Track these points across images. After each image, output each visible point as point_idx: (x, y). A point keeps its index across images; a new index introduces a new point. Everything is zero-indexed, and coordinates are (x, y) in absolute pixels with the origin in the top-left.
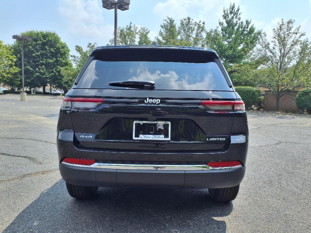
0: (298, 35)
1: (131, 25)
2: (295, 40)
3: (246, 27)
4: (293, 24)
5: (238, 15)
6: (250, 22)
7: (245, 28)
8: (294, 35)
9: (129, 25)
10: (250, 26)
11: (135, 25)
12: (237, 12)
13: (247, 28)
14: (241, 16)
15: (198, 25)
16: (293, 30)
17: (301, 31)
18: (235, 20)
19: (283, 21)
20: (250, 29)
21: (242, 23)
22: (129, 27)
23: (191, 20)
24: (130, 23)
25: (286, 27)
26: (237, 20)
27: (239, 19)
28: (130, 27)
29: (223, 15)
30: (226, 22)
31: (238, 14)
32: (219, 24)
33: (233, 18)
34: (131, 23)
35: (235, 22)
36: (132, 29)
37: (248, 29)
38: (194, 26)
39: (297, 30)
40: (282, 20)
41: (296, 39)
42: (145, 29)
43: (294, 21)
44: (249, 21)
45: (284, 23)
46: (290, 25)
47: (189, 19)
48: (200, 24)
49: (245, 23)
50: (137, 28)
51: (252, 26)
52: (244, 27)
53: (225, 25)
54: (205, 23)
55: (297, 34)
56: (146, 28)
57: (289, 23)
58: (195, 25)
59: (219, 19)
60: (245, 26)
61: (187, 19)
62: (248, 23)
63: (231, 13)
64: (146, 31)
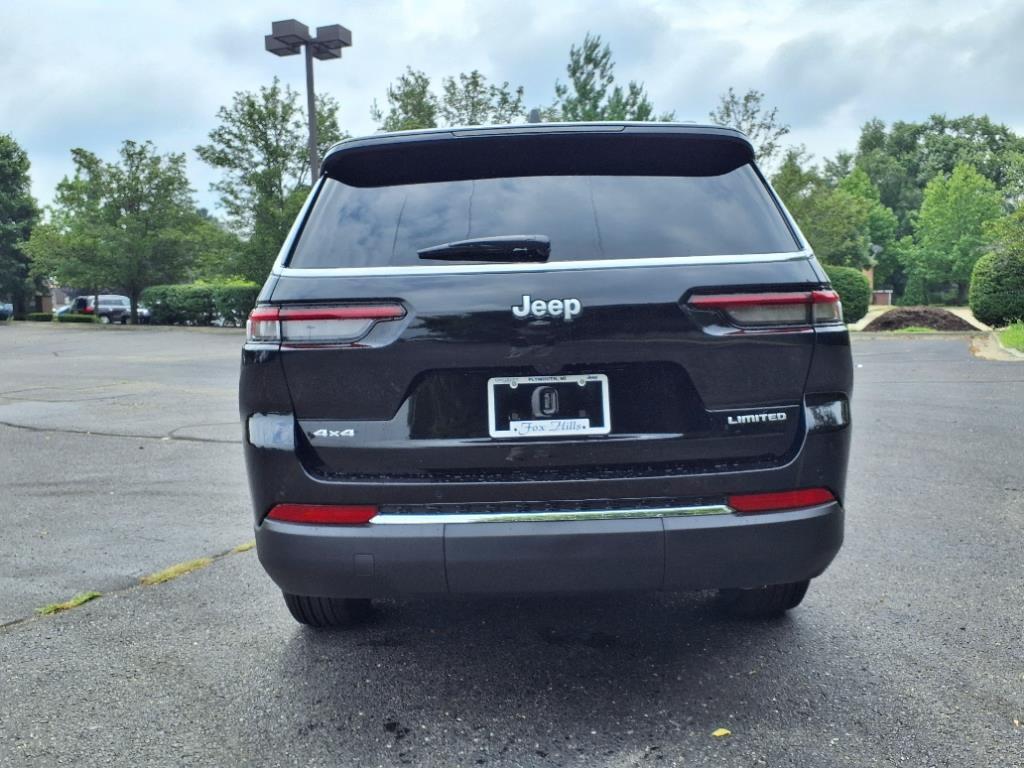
0: (774, 131)
1: (278, 85)
2: (766, 143)
3: (631, 101)
4: (760, 104)
5: (608, 66)
6: (641, 89)
7: (627, 104)
8: (763, 132)
9: (269, 86)
10: (640, 100)
11: (288, 87)
12: (604, 61)
13: (633, 104)
14: (615, 72)
15: (502, 93)
16: (759, 119)
17: (780, 121)
18: (597, 83)
19: (733, 92)
20: (640, 108)
21: (617, 91)
22: (268, 91)
23: (480, 81)
24: (273, 80)
25: (741, 109)
26: (605, 81)
27: (611, 79)
28: (274, 92)
29: (569, 66)
30: (576, 84)
31: (606, 64)
32: (554, 90)
33: (591, 75)
34: (276, 81)
35: (598, 87)
36: (282, 97)
37: (635, 108)
38: (488, 96)
39: (769, 119)
40: (731, 89)
41: (769, 141)
42: (326, 100)
43: (763, 95)
44: (638, 86)
45: (736, 99)
46: (752, 105)
47: (475, 75)
48: (506, 91)
49: (626, 94)
50: (296, 94)
51: (644, 100)
52: (624, 100)
53: (573, 94)
54: (525, 90)
55: (769, 128)
56: (329, 96)
57: (747, 99)
58: (493, 95)
59: (558, 79)
60: (628, 100)
61: (469, 75)
62: (635, 91)
63: (589, 60)
64: (330, 106)
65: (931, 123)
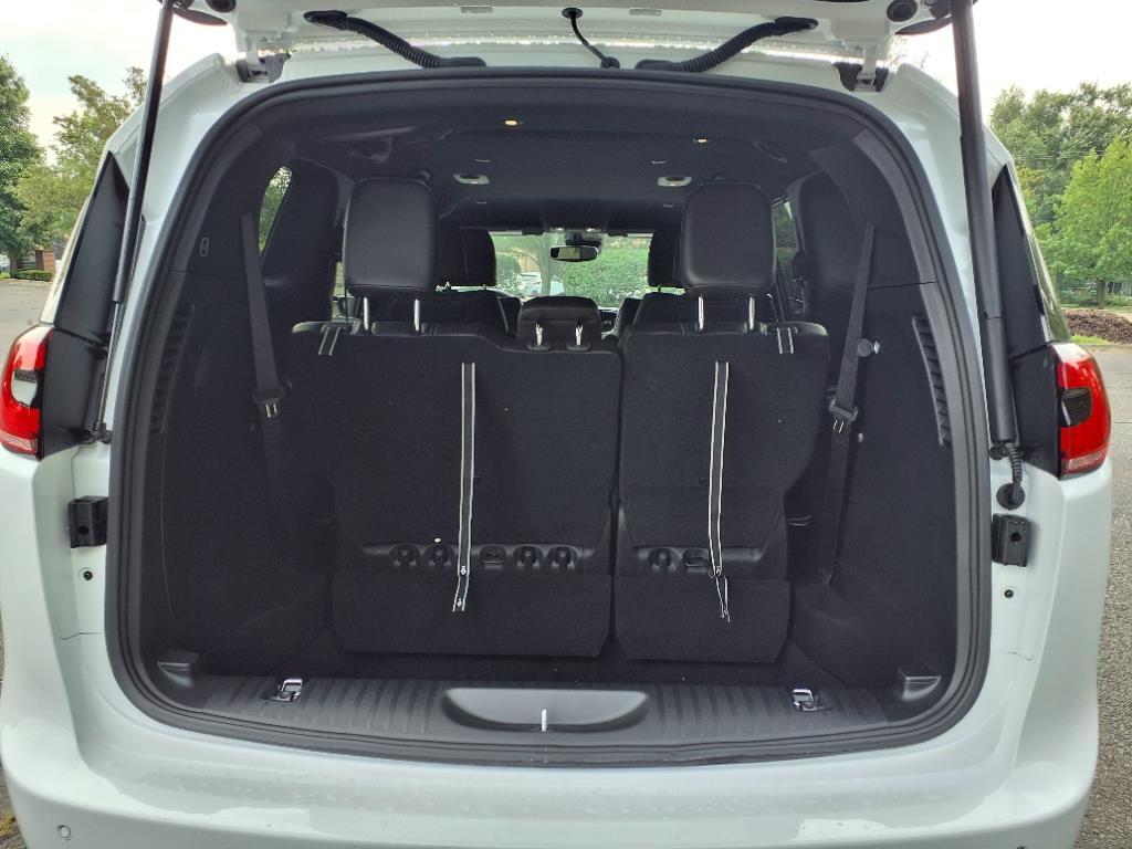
65: (1080, 92)
